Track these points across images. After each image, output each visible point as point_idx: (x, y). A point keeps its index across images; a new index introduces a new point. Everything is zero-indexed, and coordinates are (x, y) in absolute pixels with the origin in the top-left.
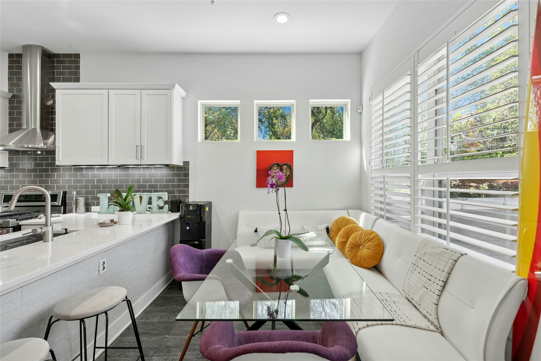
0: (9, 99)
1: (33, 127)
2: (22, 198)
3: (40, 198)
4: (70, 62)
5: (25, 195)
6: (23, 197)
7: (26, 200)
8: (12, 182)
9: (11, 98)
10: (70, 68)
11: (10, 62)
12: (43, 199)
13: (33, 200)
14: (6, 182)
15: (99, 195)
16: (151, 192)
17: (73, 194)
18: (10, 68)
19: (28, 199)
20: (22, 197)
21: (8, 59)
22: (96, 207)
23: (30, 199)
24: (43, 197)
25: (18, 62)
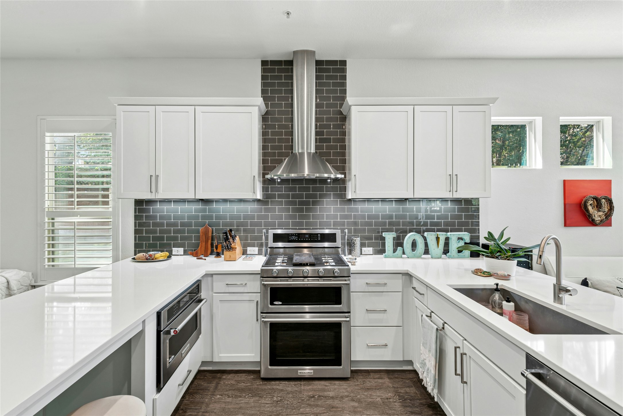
0: (262, 115)
1: (300, 151)
2: (294, 238)
3: (315, 238)
4: (335, 70)
5: (298, 234)
6: (296, 236)
7: (300, 239)
8: (267, 217)
9: (265, 115)
10: (335, 78)
11: (264, 70)
12: (319, 239)
13: (308, 240)
14: (259, 217)
15: (384, 234)
16: (447, 231)
17: (345, 232)
18: (263, 78)
19: (302, 239)
20: (294, 236)
21: (260, 67)
22: (367, 248)
23: (305, 239)
24: (319, 236)
25: (273, 70)
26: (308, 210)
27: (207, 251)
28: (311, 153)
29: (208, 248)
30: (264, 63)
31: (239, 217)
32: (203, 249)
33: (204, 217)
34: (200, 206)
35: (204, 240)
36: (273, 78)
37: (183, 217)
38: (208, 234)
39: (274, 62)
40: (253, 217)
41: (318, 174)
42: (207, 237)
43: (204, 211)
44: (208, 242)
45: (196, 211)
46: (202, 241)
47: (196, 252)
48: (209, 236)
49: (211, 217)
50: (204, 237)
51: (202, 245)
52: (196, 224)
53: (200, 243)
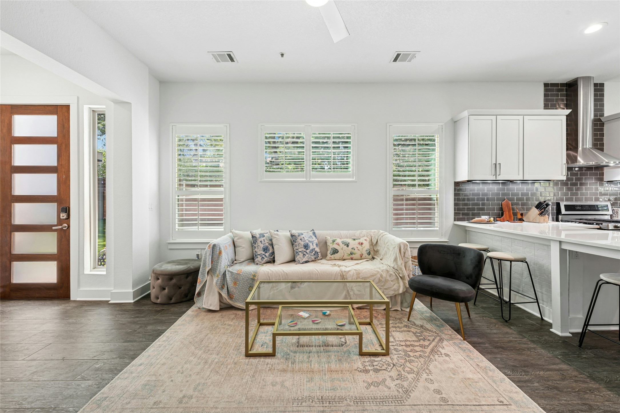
6: (580, 207)
11: (546, 90)
18: (545, 95)
21: (543, 88)
25: (552, 90)
26: (577, 189)
27: (511, 218)
28: (586, 148)
29: (511, 216)
30: (546, 85)
32: (508, 216)
33: (503, 194)
34: (501, 186)
35: (507, 210)
36: (552, 95)
38: (509, 206)
39: (553, 85)
42: (509, 208)
43: (504, 190)
44: (510, 211)
45: (498, 190)
46: (505, 211)
47: (503, 218)
49: (508, 194)
50: (506, 208)
51: (506, 214)
52: (498, 199)
53: (504, 213)
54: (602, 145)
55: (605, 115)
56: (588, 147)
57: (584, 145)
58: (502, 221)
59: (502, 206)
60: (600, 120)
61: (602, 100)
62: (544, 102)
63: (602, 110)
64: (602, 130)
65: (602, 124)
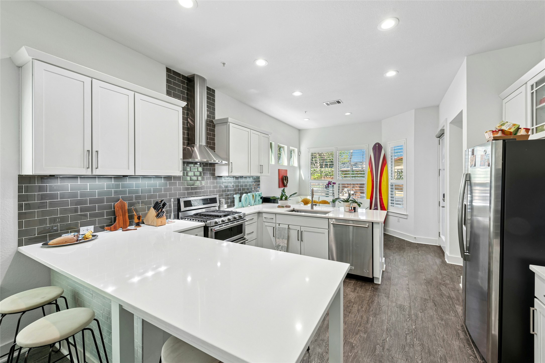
4: (210, 94)
12: (209, 202)
15: (235, 196)
18: (168, 81)
21: (166, 73)
25: (174, 78)
27: (126, 223)
28: (202, 145)
29: (127, 220)
30: (168, 70)
31: (150, 191)
32: (121, 222)
33: (116, 193)
34: (113, 182)
35: (121, 214)
36: (175, 84)
37: (93, 194)
38: (125, 208)
39: (175, 73)
40: (160, 190)
41: (206, 160)
42: (124, 211)
43: (117, 186)
44: (125, 215)
45: (109, 187)
46: (119, 215)
47: (114, 226)
48: (126, 209)
49: (124, 192)
50: (120, 211)
51: (120, 219)
52: (109, 200)
53: (117, 218)
54: (214, 144)
55: (216, 119)
56: (203, 145)
57: (200, 142)
58: (113, 229)
59: (114, 209)
60: (212, 122)
61: (214, 105)
62: (167, 88)
63: (214, 113)
64: (214, 131)
65: (214, 126)
